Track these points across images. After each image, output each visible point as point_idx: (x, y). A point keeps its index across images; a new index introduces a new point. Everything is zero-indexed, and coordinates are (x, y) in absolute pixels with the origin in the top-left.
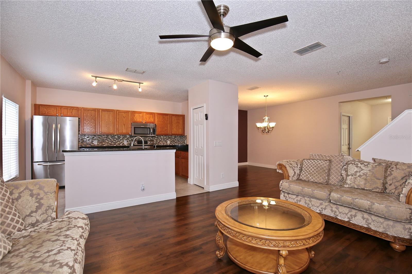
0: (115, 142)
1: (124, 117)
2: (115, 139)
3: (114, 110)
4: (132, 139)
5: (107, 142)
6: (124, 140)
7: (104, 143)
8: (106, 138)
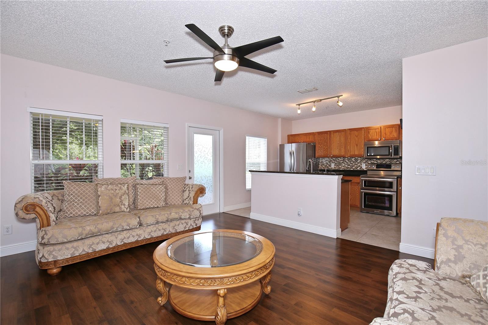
0: (351, 165)
1: (356, 136)
2: (351, 162)
3: (345, 130)
4: (372, 161)
5: (344, 165)
6: (362, 163)
7: (340, 166)
8: (343, 160)
